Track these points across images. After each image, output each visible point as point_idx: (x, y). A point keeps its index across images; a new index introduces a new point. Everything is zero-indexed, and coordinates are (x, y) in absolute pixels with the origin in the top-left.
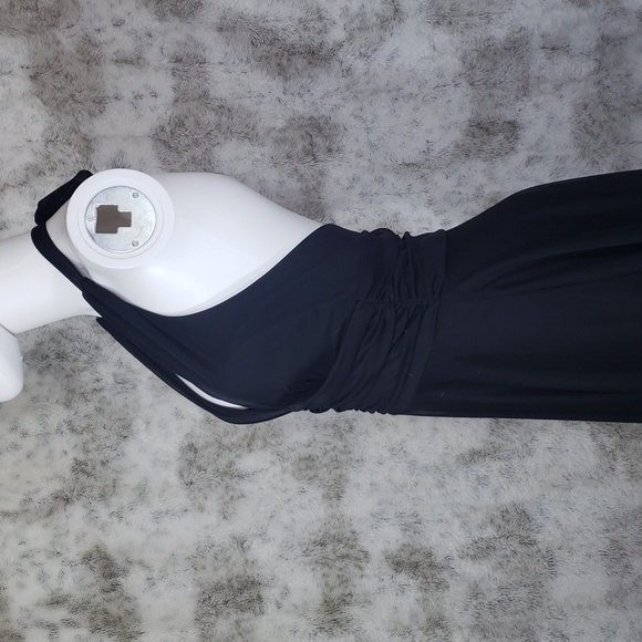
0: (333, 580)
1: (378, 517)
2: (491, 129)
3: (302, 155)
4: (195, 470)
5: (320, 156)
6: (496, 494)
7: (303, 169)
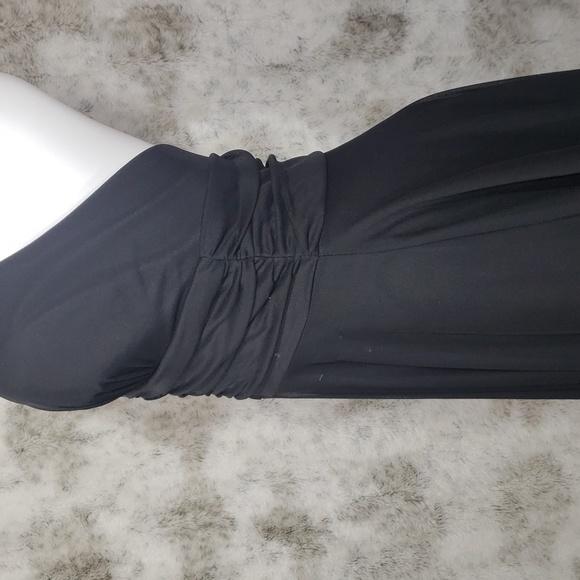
0: (194, 552)
1: (247, 479)
2: (374, 23)
3: (147, 52)
4: (26, 435)
5: (170, 53)
6: (379, 446)
7: (149, 69)
